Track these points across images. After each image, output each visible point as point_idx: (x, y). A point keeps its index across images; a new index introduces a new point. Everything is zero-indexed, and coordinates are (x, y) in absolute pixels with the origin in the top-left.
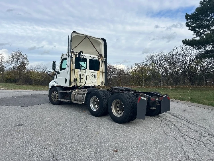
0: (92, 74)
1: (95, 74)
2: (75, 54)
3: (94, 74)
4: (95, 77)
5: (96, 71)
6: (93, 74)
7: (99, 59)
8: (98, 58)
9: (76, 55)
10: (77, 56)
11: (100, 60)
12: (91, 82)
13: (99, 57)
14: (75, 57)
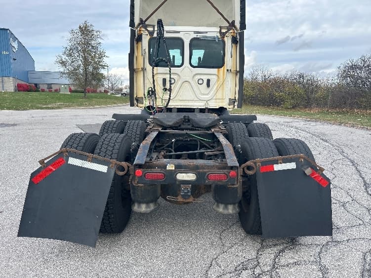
0: (198, 77)
1: (209, 77)
2: (148, 31)
3: (205, 78)
4: (208, 85)
5: (215, 71)
6: (202, 77)
7: (223, 35)
8: (220, 32)
9: (151, 33)
10: (155, 35)
11: (226, 39)
12: (196, 99)
13: (224, 31)
14: (148, 37)
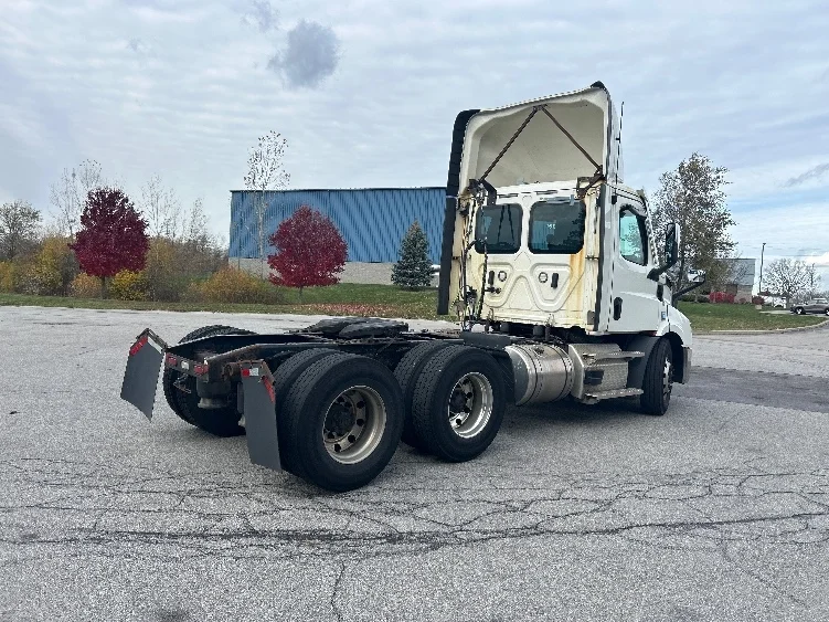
0: (539, 270)
1: (556, 269)
3: (551, 271)
4: (554, 285)
5: (565, 258)
6: (546, 269)
7: (582, 192)
8: (578, 188)
10: (485, 203)
11: (587, 200)
12: (535, 308)
13: (584, 185)
